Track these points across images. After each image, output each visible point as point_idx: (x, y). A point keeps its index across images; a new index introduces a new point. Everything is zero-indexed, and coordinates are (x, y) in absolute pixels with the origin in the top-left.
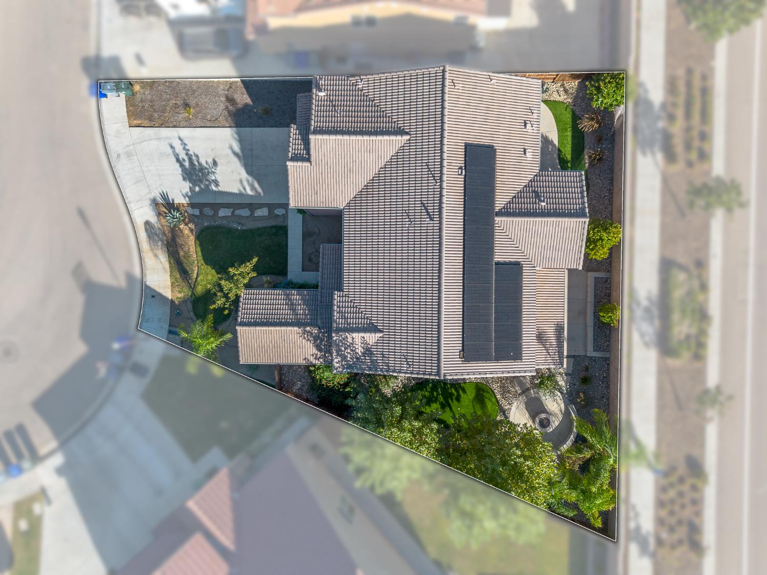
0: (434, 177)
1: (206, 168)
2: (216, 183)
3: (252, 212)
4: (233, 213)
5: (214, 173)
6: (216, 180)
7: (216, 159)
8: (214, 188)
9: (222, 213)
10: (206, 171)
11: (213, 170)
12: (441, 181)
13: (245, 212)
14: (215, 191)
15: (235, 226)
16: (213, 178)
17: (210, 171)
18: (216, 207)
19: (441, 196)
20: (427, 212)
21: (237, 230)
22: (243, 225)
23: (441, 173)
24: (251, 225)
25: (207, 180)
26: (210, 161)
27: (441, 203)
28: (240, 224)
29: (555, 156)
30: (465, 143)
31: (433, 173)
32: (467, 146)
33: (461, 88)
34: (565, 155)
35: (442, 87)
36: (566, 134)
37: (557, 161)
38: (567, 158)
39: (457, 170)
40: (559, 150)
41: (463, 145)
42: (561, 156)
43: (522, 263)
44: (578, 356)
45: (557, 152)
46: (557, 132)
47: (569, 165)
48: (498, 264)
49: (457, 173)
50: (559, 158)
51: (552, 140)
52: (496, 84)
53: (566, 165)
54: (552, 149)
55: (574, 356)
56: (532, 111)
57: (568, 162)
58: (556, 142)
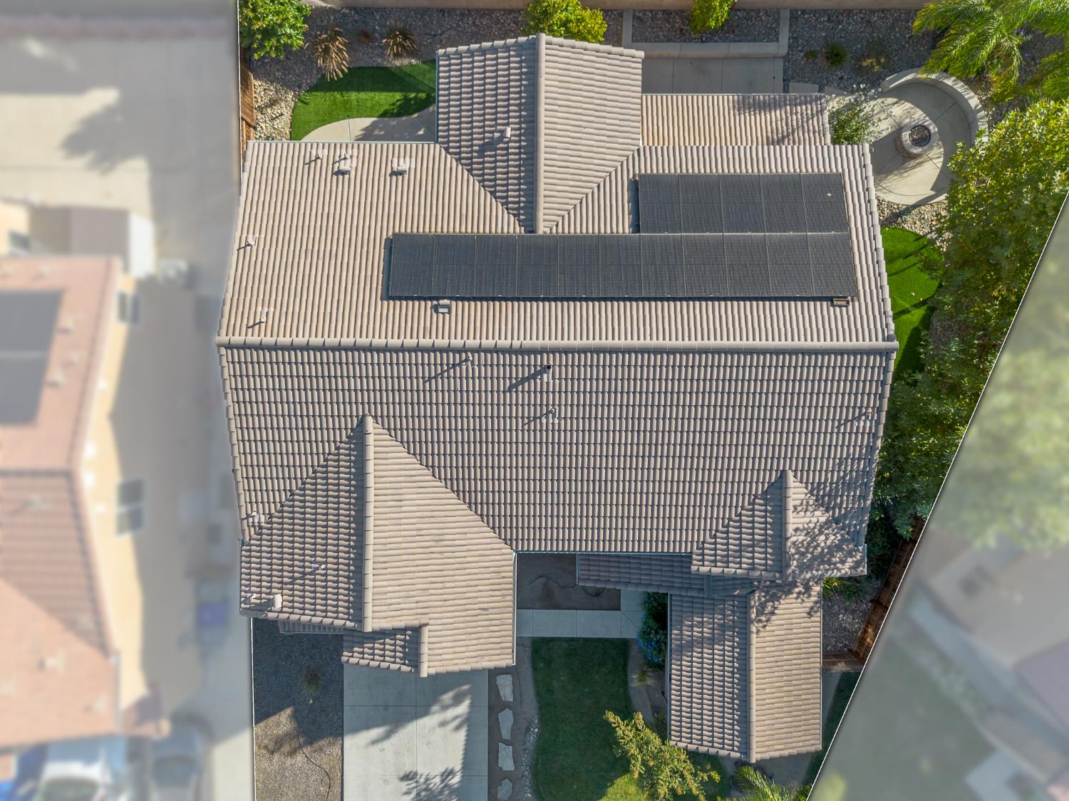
0: (454, 366)
1: (418, 794)
2: (449, 773)
3: (506, 705)
4: (507, 743)
5: (427, 780)
6: (442, 775)
7: (402, 774)
8: (456, 780)
9: (507, 763)
10: (423, 794)
11: (422, 780)
12: (464, 349)
13: (506, 719)
14: (462, 776)
15: (532, 738)
16: (438, 780)
17: (424, 786)
18: (495, 776)
19: (496, 350)
20: (528, 379)
21: (540, 736)
22: (530, 723)
23: (448, 349)
24: (530, 708)
25: (441, 792)
26: (404, 786)
27: (510, 351)
28: (528, 730)
29: (395, 123)
30: (382, 299)
31: (445, 368)
32: (388, 295)
33: (266, 309)
34: (393, 104)
35: (263, 349)
36: (355, 103)
37: (404, 118)
38: (398, 100)
39: (441, 316)
40: (384, 115)
41: (385, 303)
42: (395, 111)
43: (631, 176)
44: (784, 73)
45: (386, 119)
46: (351, 120)
47: (413, 95)
48: (636, 227)
49: (447, 316)
50: (399, 115)
51: (363, 130)
52: (257, 235)
53: (413, 102)
54: (381, 129)
55: (784, 80)
56: (313, 158)
57: (406, 100)
58: (367, 122)
